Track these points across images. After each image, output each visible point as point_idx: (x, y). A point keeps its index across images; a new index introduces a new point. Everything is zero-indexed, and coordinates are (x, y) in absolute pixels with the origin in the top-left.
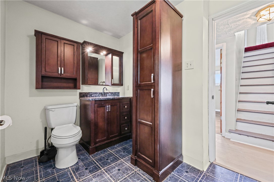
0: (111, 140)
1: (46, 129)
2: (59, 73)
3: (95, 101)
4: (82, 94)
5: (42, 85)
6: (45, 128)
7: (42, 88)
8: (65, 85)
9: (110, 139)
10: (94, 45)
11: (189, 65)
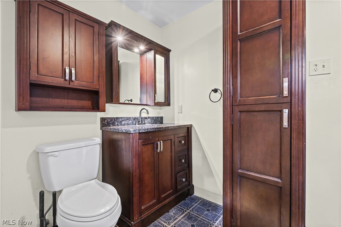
0: (164, 203)
1: (42, 195)
2: (67, 78)
3: (139, 133)
4: (106, 121)
5: (31, 102)
6: (40, 193)
7: (32, 108)
8: (75, 103)
9: (161, 202)
10: (126, 31)
11: (320, 66)
